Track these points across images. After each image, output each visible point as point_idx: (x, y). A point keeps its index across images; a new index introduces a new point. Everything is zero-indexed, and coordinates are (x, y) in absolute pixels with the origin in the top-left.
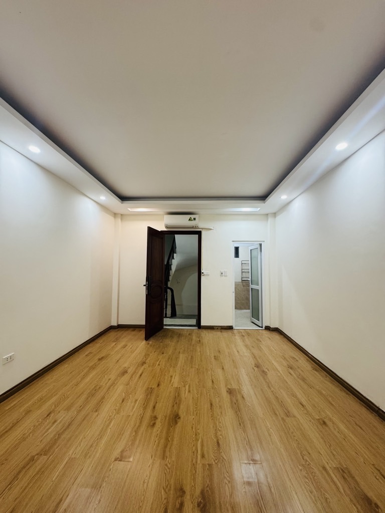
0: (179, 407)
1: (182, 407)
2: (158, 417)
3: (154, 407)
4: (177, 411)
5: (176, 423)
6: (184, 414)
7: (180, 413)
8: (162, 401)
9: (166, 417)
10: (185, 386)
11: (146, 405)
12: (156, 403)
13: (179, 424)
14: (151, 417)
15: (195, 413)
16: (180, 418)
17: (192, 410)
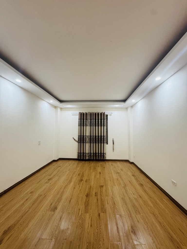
0: (86, 200)
1: (85, 200)
2: (95, 196)
3: (97, 200)
4: (87, 198)
5: (87, 194)
6: (84, 197)
7: (85, 197)
8: (95, 203)
9: (91, 196)
10: (82, 214)
11: (101, 201)
12: (97, 202)
13: (86, 194)
14: (97, 196)
15: (79, 197)
16: (86, 195)
17: (80, 199)
